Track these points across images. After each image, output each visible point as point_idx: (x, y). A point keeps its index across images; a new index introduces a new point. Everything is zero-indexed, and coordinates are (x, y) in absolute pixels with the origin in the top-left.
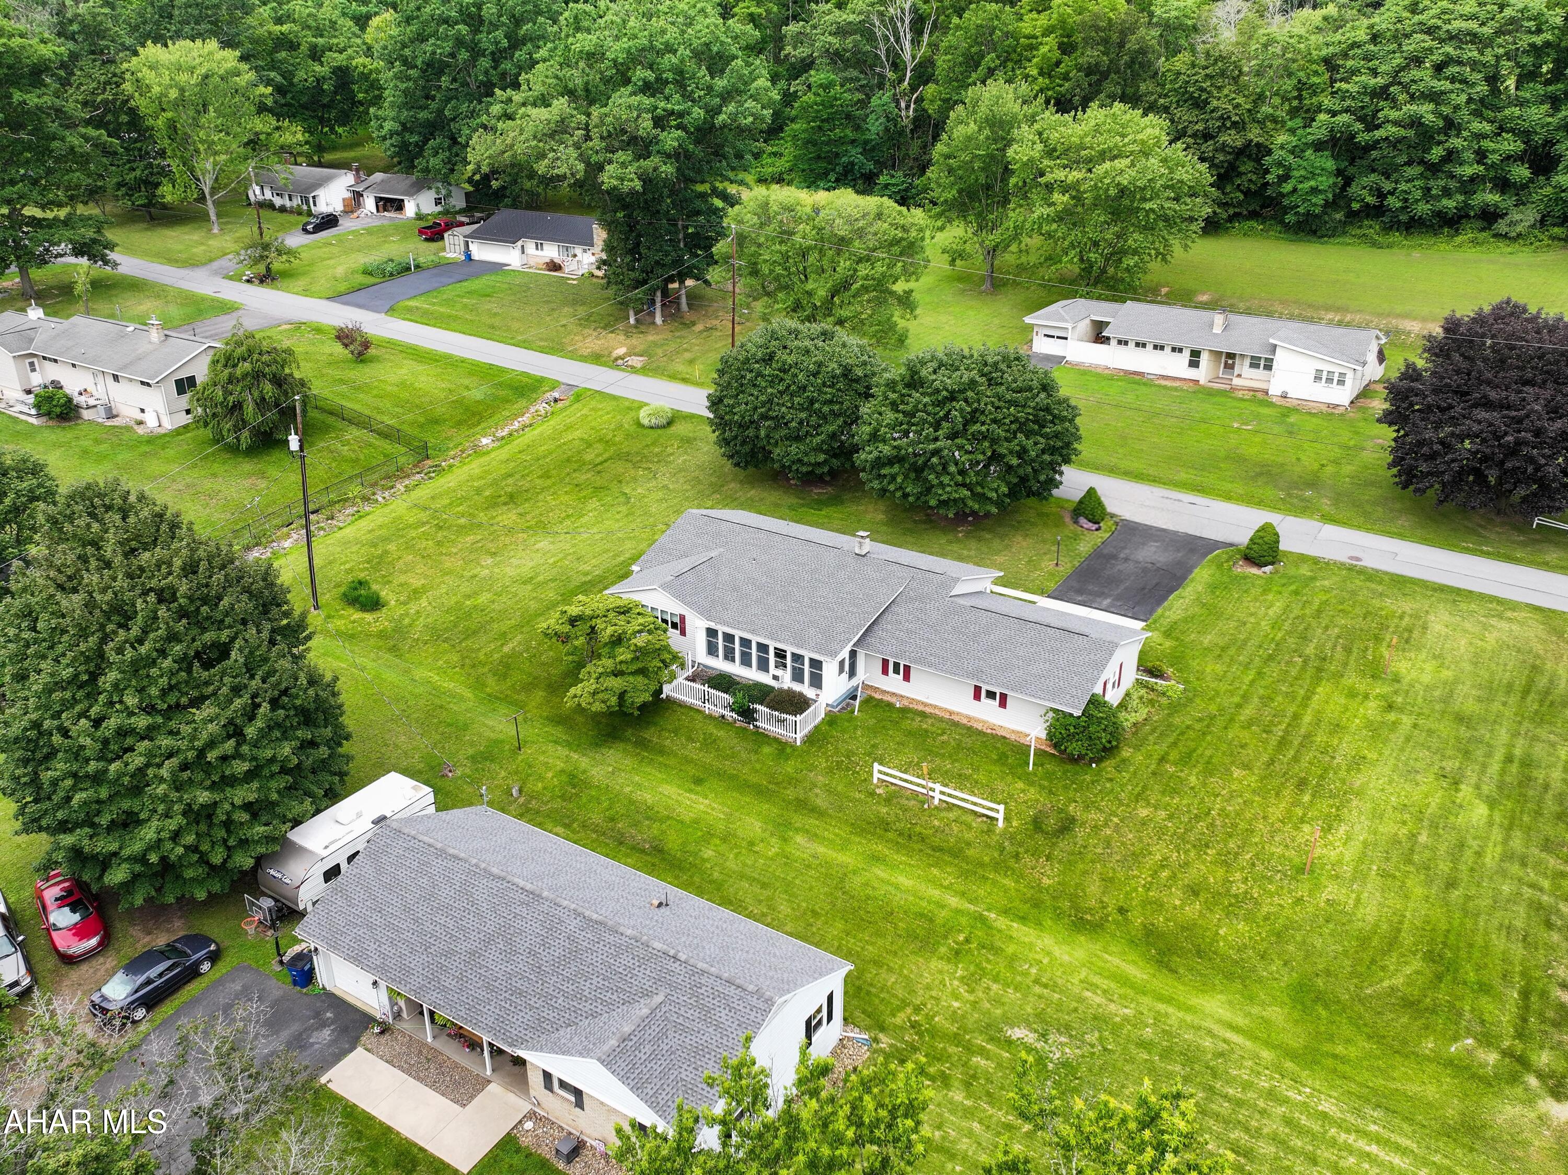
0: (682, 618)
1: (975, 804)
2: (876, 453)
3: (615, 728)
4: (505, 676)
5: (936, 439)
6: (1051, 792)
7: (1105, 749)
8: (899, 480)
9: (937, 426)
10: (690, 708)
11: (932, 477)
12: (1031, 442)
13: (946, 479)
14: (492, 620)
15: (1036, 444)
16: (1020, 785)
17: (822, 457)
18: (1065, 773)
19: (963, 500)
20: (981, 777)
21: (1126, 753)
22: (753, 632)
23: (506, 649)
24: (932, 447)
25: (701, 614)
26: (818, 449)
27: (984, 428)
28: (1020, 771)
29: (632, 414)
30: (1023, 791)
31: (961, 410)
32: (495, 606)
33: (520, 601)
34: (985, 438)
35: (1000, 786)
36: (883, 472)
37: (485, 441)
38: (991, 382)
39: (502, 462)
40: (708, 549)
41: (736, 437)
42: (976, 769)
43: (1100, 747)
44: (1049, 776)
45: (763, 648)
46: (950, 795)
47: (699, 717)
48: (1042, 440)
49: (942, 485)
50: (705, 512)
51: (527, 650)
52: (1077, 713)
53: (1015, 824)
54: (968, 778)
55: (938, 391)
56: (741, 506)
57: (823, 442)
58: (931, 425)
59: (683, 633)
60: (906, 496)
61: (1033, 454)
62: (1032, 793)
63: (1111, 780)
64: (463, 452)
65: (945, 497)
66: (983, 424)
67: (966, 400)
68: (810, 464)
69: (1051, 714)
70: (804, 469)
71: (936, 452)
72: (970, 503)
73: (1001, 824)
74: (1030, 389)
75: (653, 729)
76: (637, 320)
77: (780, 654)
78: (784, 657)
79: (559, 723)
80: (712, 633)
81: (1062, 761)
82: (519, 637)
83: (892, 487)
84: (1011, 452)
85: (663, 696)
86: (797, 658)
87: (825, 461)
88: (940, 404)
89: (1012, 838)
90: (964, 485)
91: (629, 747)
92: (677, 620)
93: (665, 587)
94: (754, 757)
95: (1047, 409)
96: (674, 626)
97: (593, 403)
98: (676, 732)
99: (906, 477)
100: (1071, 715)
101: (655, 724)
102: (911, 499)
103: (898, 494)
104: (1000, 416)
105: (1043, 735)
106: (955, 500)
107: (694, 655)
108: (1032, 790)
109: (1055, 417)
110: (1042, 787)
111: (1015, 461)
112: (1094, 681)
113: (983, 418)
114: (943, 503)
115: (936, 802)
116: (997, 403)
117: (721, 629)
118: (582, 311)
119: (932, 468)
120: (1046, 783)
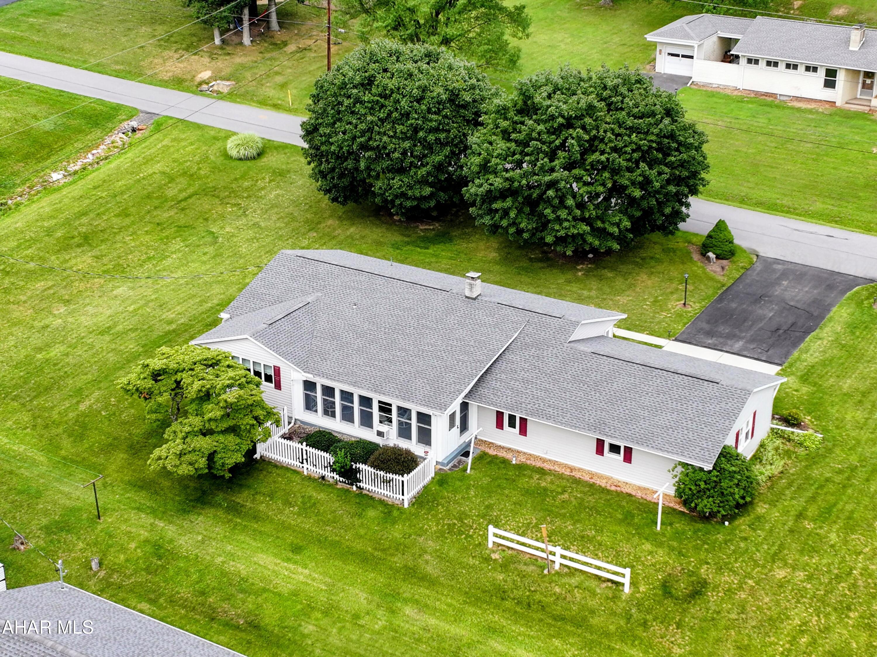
0: (277, 370)
1: (599, 568)
2: (486, 187)
3: (204, 493)
4: (81, 437)
5: (552, 170)
6: (680, 553)
7: (738, 506)
8: (512, 214)
9: (552, 156)
10: (287, 469)
11: (548, 211)
12: (654, 172)
13: (563, 214)
14: (67, 375)
15: (660, 174)
16: (648, 546)
17: (427, 191)
18: (695, 532)
19: (581, 236)
20: (605, 538)
21: (761, 509)
22: (354, 384)
23: (82, 407)
24: (547, 178)
25: (298, 365)
26: (423, 182)
27: (603, 158)
28: (647, 531)
29: (219, 144)
30: (651, 553)
31: (579, 139)
32: (70, 360)
33: (97, 353)
34: (604, 168)
35: (626, 547)
36: (495, 206)
37: (55, 176)
38: (610, 107)
39: (75, 199)
40: (304, 293)
41: (333, 170)
42: (600, 531)
43: (733, 503)
44: (678, 536)
45: (366, 401)
46: (571, 559)
47: (297, 479)
48: (667, 170)
49: (559, 220)
50: (300, 252)
51: (106, 408)
52: (708, 467)
53: (642, 589)
54: (591, 540)
55: (553, 118)
56: (341, 245)
57: (429, 173)
58: (546, 154)
59: (278, 386)
60: (520, 232)
61: (657, 185)
62: (661, 555)
63: (746, 539)
64: (31, 188)
65: (562, 233)
66: (603, 153)
67: (583, 128)
68: (416, 198)
69: (680, 469)
70: (408, 204)
71: (552, 184)
72: (590, 239)
73: (627, 589)
74: (653, 114)
75: (245, 493)
76: (223, 41)
77: (385, 408)
78: (389, 411)
79: (142, 488)
80: (309, 386)
81: (693, 519)
82: (97, 394)
83: (504, 223)
84: (633, 183)
85: (257, 456)
86: (403, 412)
87: (432, 195)
88: (555, 131)
89: (639, 605)
90: (583, 219)
91: (220, 513)
92: (271, 372)
93: (258, 336)
94: (357, 522)
95: (672, 136)
96: (268, 379)
97: (175, 133)
98: (271, 496)
99: (520, 211)
100: (701, 469)
101: (249, 487)
102: (526, 235)
103: (512, 230)
104: (621, 144)
105: (672, 492)
106: (574, 236)
107: (290, 410)
108: (661, 552)
109: (680, 144)
110: (672, 549)
111: (637, 193)
112: (725, 432)
113: (602, 146)
114: (561, 240)
115: (557, 567)
116: (617, 130)
117: (320, 381)
118: (161, 30)
119: (548, 201)
120: (675, 544)
